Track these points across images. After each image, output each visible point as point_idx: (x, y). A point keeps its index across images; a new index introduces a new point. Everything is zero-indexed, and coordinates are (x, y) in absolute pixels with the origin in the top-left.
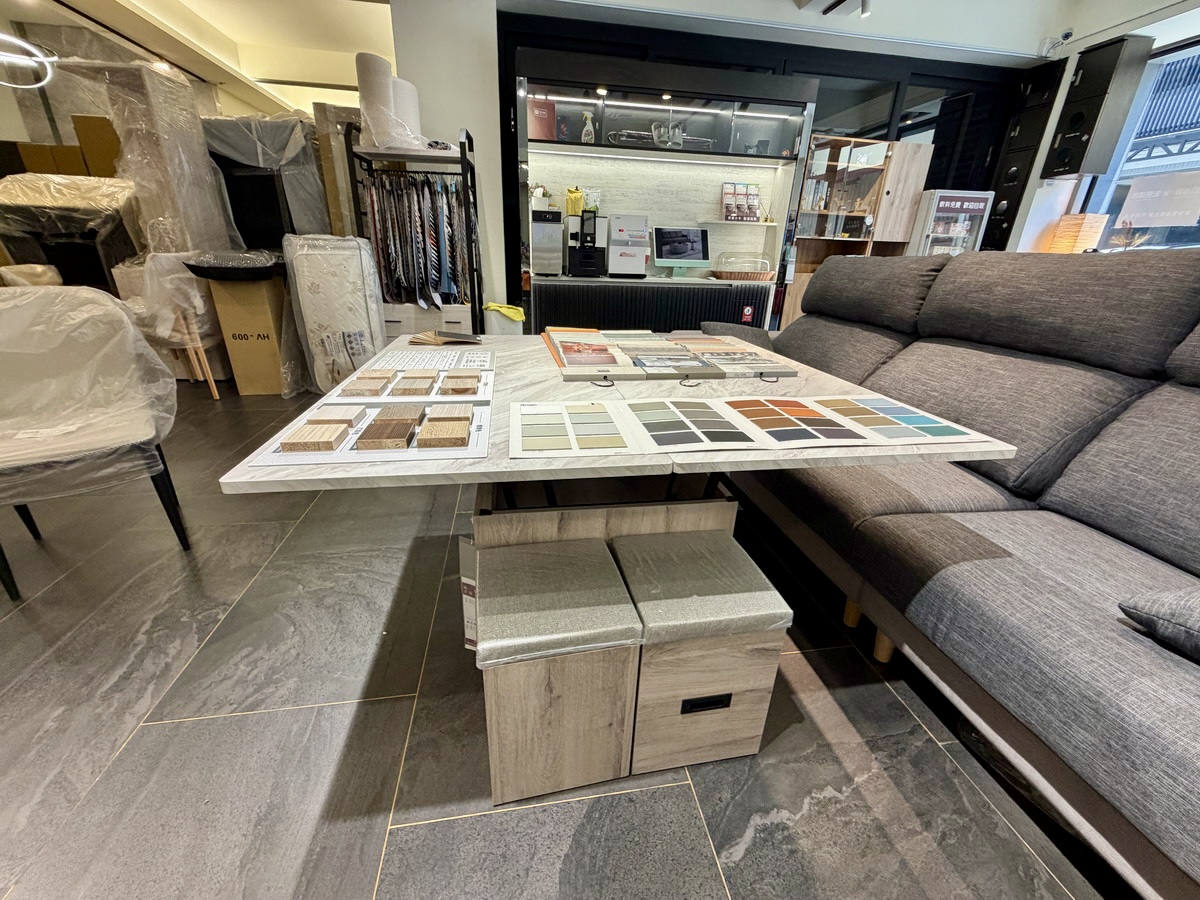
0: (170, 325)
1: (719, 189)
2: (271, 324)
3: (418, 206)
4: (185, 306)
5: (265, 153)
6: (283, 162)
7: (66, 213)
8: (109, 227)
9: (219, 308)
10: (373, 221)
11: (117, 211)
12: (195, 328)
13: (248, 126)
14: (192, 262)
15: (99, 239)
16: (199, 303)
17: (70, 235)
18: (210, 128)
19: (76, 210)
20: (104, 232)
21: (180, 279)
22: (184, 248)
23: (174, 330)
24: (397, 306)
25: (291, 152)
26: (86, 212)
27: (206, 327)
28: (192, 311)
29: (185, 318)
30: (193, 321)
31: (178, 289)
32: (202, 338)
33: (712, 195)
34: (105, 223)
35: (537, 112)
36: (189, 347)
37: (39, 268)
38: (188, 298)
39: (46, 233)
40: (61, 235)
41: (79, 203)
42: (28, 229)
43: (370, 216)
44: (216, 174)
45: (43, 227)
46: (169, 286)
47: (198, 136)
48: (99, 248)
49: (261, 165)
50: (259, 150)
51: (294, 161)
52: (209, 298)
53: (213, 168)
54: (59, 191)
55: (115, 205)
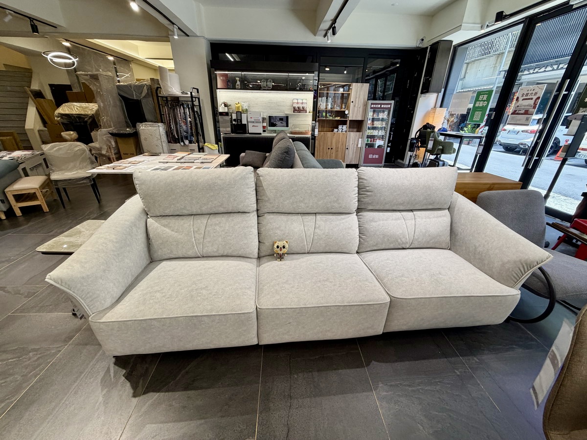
0: (106, 150)
1: (292, 102)
2: (134, 150)
3: (180, 111)
4: (110, 144)
5: (136, 95)
6: (142, 97)
7: (78, 116)
8: (91, 120)
9: (120, 145)
10: (166, 117)
11: (93, 114)
12: (113, 151)
13: (131, 86)
14: (111, 132)
15: (88, 123)
16: (113, 143)
17: (80, 122)
18: (119, 87)
19: (82, 115)
20: (89, 121)
21: (108, 137)
22: (110, 127)
23: (107, 152)
24: (174, 144)
25: (143, 94)
26: (84, 115)
27: (116, 151)
28: (111, 146)
29: (110, 148)
30: (112, 149)
31: (107, 140)
32: (115, 154)
33: (289, 103)
34: (89, 119)
35: (221, 78)
36: (111, 157)
37: (72, 132)
38: (110, 142)
39: (74, 122)
40: (78, 123)
41: (83, 113)
42: (69, 120)
43: (165, 115)
44: (121, 102)
45: (73, 120)
46: (105, 139)
47: (115, 91)
48: (88, 126)
49: (135, 99)
50: (134, 94)
51: (145, 97)
52: (116, 142)
53: (120, 100)
54: (77, 109)
55: (92, 113)
